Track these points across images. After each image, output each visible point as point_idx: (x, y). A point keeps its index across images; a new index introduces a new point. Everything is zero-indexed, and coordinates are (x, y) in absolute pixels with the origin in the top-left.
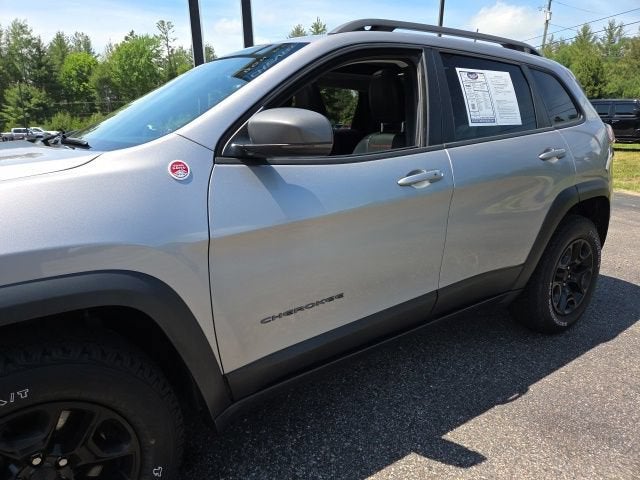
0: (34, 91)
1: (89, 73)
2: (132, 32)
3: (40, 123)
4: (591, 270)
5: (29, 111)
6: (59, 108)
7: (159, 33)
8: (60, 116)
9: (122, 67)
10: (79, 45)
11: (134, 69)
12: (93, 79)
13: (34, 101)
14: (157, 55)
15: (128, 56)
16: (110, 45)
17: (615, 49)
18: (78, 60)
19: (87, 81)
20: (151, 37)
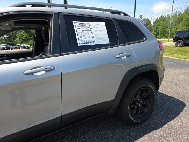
0: (24, 34)
3: (26, 43)
4: (152, 99)
5: (23, 40)
8: (31, 41)
13: (24, 37)
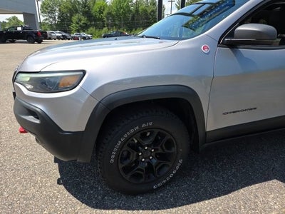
0: (82, 17)
1: (104, 10)
3: (84, 31)
5: (81, 26)
6: (91, 25)
8: (91, 28)
9: (116, 7)
11: (121, 8)
12: (105, 12)
13: (82, 22)
14: (131, 1)
15: (119, 2)
18: (100, 4)
19: (102, 13)
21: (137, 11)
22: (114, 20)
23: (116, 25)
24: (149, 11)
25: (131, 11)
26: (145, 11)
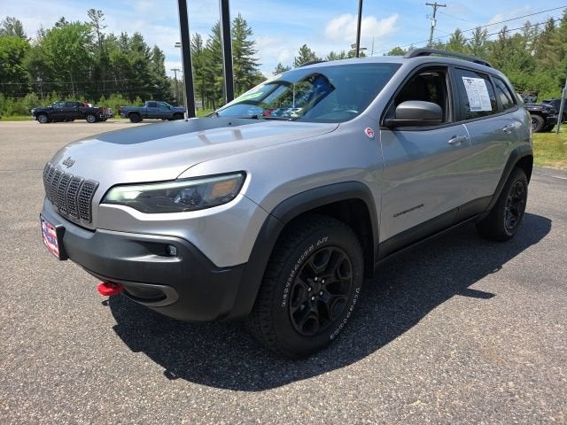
1: (22, 55)
2: (62, 20)
7: (89, 20)
9: (55, 51)
10: (11, 29)
11: (66, 53)
12: (26, 61)
14: (88, 41)
15: (61, 40)
16: (42, 30)
17: (481, 50)
18: (10, 43)
19: (19, 63)
20: (82, 23)
21: (105, 60)
22: (51, 77)
23: (56, 88)
24: (132, 62)
25: (90, 60)
26: (122, 61)
